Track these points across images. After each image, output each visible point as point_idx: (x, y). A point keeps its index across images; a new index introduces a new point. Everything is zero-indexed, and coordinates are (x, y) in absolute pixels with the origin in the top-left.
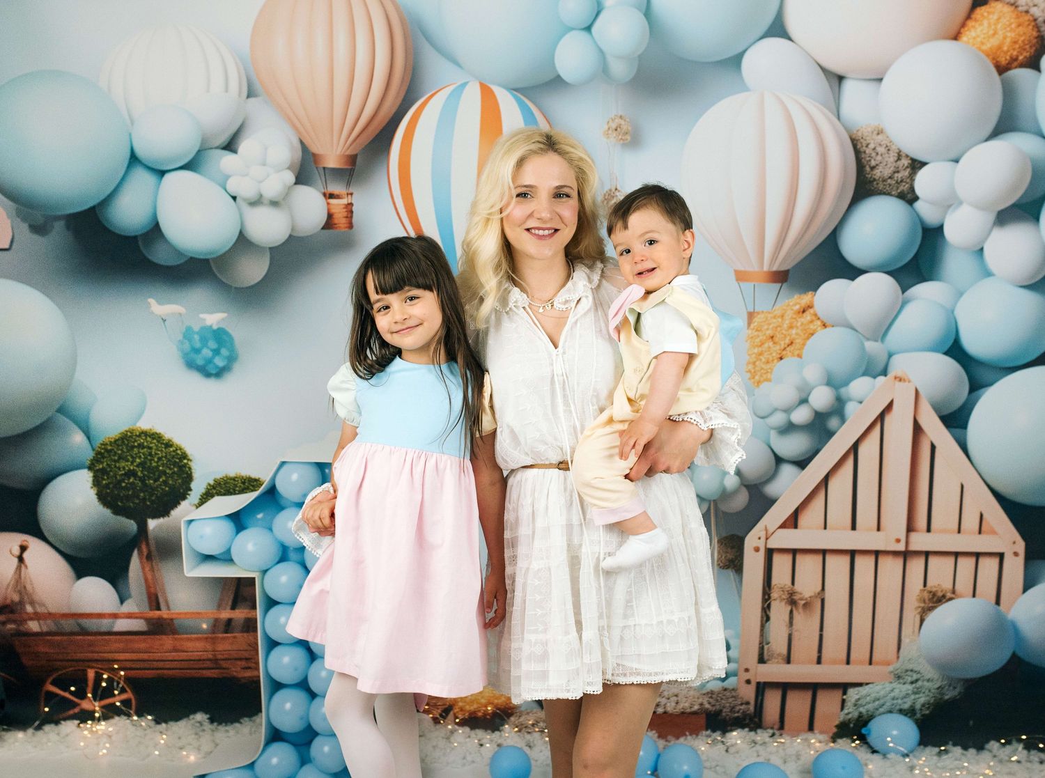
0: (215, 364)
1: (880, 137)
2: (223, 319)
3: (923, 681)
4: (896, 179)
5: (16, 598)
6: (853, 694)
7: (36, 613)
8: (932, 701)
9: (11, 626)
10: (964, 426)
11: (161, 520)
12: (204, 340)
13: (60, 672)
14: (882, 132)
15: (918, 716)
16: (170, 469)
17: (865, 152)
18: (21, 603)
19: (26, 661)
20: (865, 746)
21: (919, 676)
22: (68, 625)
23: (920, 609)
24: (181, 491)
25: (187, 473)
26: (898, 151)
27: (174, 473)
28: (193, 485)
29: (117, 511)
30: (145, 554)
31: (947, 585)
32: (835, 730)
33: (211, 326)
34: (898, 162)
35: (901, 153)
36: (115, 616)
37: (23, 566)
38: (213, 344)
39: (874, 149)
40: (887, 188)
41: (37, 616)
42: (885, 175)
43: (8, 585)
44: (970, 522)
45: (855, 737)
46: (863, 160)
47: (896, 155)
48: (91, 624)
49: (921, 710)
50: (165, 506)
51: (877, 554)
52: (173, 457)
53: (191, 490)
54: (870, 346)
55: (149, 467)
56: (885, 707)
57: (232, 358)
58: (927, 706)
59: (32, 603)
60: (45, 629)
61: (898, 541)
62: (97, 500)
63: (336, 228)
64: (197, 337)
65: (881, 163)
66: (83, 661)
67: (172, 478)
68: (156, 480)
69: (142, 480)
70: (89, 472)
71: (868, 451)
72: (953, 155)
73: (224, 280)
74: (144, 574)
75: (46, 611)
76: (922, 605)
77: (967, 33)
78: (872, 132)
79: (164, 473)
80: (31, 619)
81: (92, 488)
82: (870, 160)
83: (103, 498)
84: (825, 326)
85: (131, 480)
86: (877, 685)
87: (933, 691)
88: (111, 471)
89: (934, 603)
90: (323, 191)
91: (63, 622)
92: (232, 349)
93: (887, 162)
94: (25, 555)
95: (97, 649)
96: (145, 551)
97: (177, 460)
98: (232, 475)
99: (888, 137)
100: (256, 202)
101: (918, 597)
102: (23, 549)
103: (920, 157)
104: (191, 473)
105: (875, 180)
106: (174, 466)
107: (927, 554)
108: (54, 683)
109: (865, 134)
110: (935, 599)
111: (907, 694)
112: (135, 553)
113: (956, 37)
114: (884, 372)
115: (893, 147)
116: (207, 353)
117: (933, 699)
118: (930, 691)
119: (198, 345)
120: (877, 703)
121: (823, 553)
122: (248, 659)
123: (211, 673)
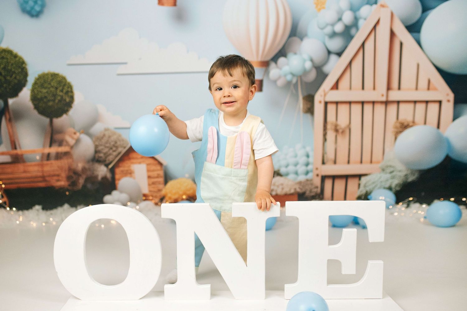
0: (35, 9)
6: (363, 179)
10: (419, 31)
11: (15, 99)
16: (17, 70)
23: (395, 133)
24: (23, 82)
27: (19, 72)
28: (28, 79)
30: (8, 119)
31: (411, 119)
32: (356, 198)
44: (423, 84)
50: (16, 91)
51: (373, 103)
52: (18, 63)
55: (7, 69)
56: (378, 186)
57: (43, 6)
61: (383, 95)
67: (18, 75)
68: (11, 77)
71: (369, 46)
74: (8, 130)
86: (373, 175)
96: (8, 116)
97: (20, 65)
101: (394, 126)
104: (27, 72)
106: (19, 68)
107: (398, 102)
112: (4, 117)
114: (376, 2)
116: (31, 3)
121: (350, 103)
122: (58, 175)
123: (42, 185)
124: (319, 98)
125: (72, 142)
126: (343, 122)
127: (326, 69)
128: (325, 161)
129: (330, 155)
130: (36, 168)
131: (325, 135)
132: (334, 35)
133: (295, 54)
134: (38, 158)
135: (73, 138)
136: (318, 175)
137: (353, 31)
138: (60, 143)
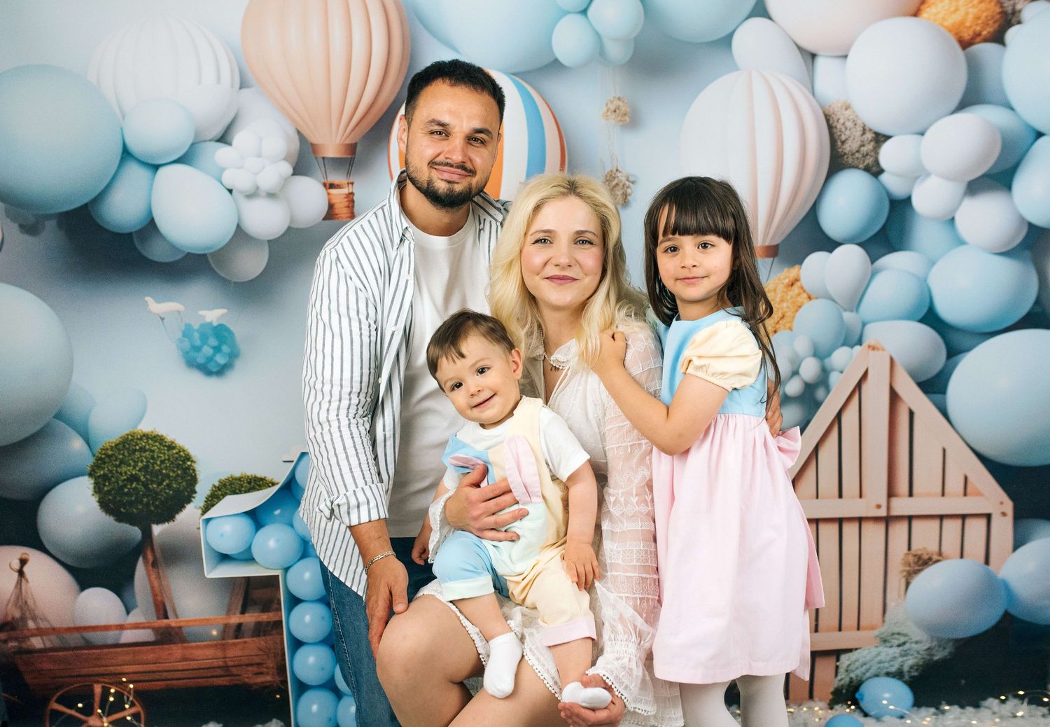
0: (216, 362)
1: (848, 112)
2: (223, 315)
3: (912, 643)
4: (862, 152)
5: (17, 614)
6: (845, 660)
7: (38, 629)
8: (921, 663)
9: (13, 644)
10: (943, 391)
11: (166, 525)
12: (204, 338)
13: (66, 689)
14: (849, 107)
15: (907, 677)
16: (174, 472)
17: (836, 127)
18: (23, 619)
19: (28, 679)
20: (858, 711)
21: (906, 639)
22: (74, 639)
23: (905, 573)
24: (186, 494)
25: (191, 475)
26: (862, 125)
27: (178, 475)
28: (197, 488)
29: (120, 518)
30: (150, 562)
31: (934, 548)
32: (831, 697)
33: (211, 323)
34: (864, 136)
35: (865, 128)
36: (121, 627)
37: (23, 580)
38: (213, 342)
39: (844, 124)
40: (856, 162)
41: (40, 632)
42: (854, 148)
43: (9, 600)
44: (954, 484)
45: (849, 703)
46: (835, 135)
47: (862, 129)
48: (96, 637)
49: (909, 672)
50: (169, 511)
51: (860, 520)
52: (177, 459)
53: (195, 492)
54: (847, 316)
55: (152, 472)
56: (871, 671)
57: (234, 356)
58: (916, 667)
59: (34, 619)
60: (48, 645)
61: (879, 507)
62: (99, 508)
63: (338, 218)
64: (196, 335)
65: (849, 137)
66: (88, 676)
67: (176, 481)
68: (160, 484)
69: (145, 485)
70: (90, 479)
71: (849, 419)
72: (919, 128)
73: (224, 275)
74: (150, 581)
75: (48, 626)
76: (908, 568)
77: (928, 9)
78: (842, 107)
79: (168, 476)
80: (35, 635)
81: (93, 495)
82: (841, 135)
83: (105, 505)
84: (810, 298)
85: (134, 485)
86: (864, 650)
87: (922, 652)
88: (112, 477)
89: (919, 566)
90: (323, 181)
91: (67, 636)
92: (233, 345)
93: (854, 136)
94: (26, 569)
95: (103, 662)
96: (150, 557)
97: (181, 463)
98: (237, 475)
99: (854, 112)
100: (253, 194)
101: (903, 561)
102: (23, 562)
103: (884, 130)
104: (195, 475)
105: (845, 154)
106: (178, 469)
107: (910, 519)
108: (58, 701)
109: (836, 109)
110: (921, 562)
111: (895, 657)
112: (141, 560)
113: (916, 14)
114: (860, 342)
115: (859, 122)
116: (207, 350)
117: (922, 660)
118: (918, 653)
119: (198, 343)
120: (864, 667)
121: (818, 522)
132: (785, 401)
137: (820, 393)
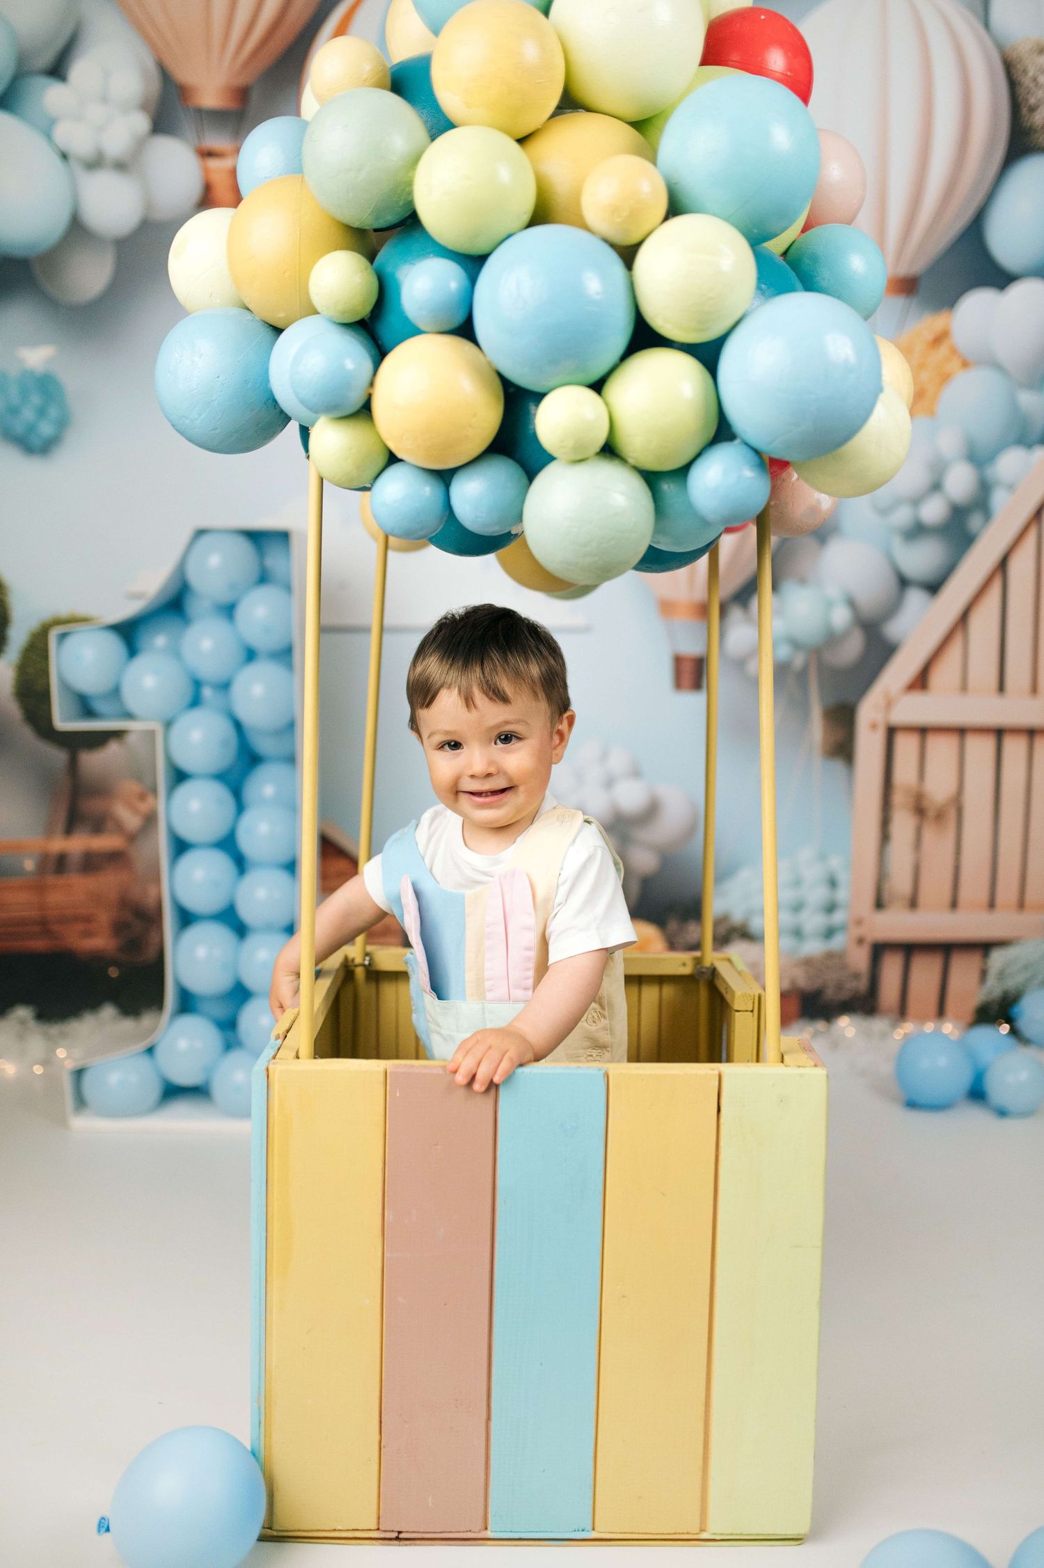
0: (39, 431)
2: (50, 357)
6: (998, 957)
12: (25, 394)
17: (1021, 85)
28: (10, 632)
32: (973, 1012)
33: (34, 370)
38: (36, 400)
39: (1034, 80)
45: (1000, 1021)
46: (1019, 97)
51: (1031, 733)
53: (6, 639)
54: (1024, 397)
56: (1040, 977)
57: (63, 423)
63: (219, 206)
64: (14, 389)
65: (1042, 103)
71: (1021, 567)
73: (53, 293)
78: (1032, 51)
82: (1028, 97)
84: (965, 364)
86: (1029, 943)
90: (197, 145)
92: (63, 407)
100: (95, 163)
104: (8, 613)
105: (1035, 130)
109: (1023, 53)
116: (28, 414)
119: (16, 401)
121: (961, 731)
122: (88, 919)
123: (39, 944)
124: (870, 713)
125: (131, 821)
126: (939, 787)
127: (894, 629)
128: (886, 896)
129: (900, 881)
130: (22, 897)
131: (885, 822)
132: (917, 531)
133: (803, 581)
134: (29, 865)
135: (135, 811)
136: (860, 941)
137: (974, 522)
138: (99, 825)
